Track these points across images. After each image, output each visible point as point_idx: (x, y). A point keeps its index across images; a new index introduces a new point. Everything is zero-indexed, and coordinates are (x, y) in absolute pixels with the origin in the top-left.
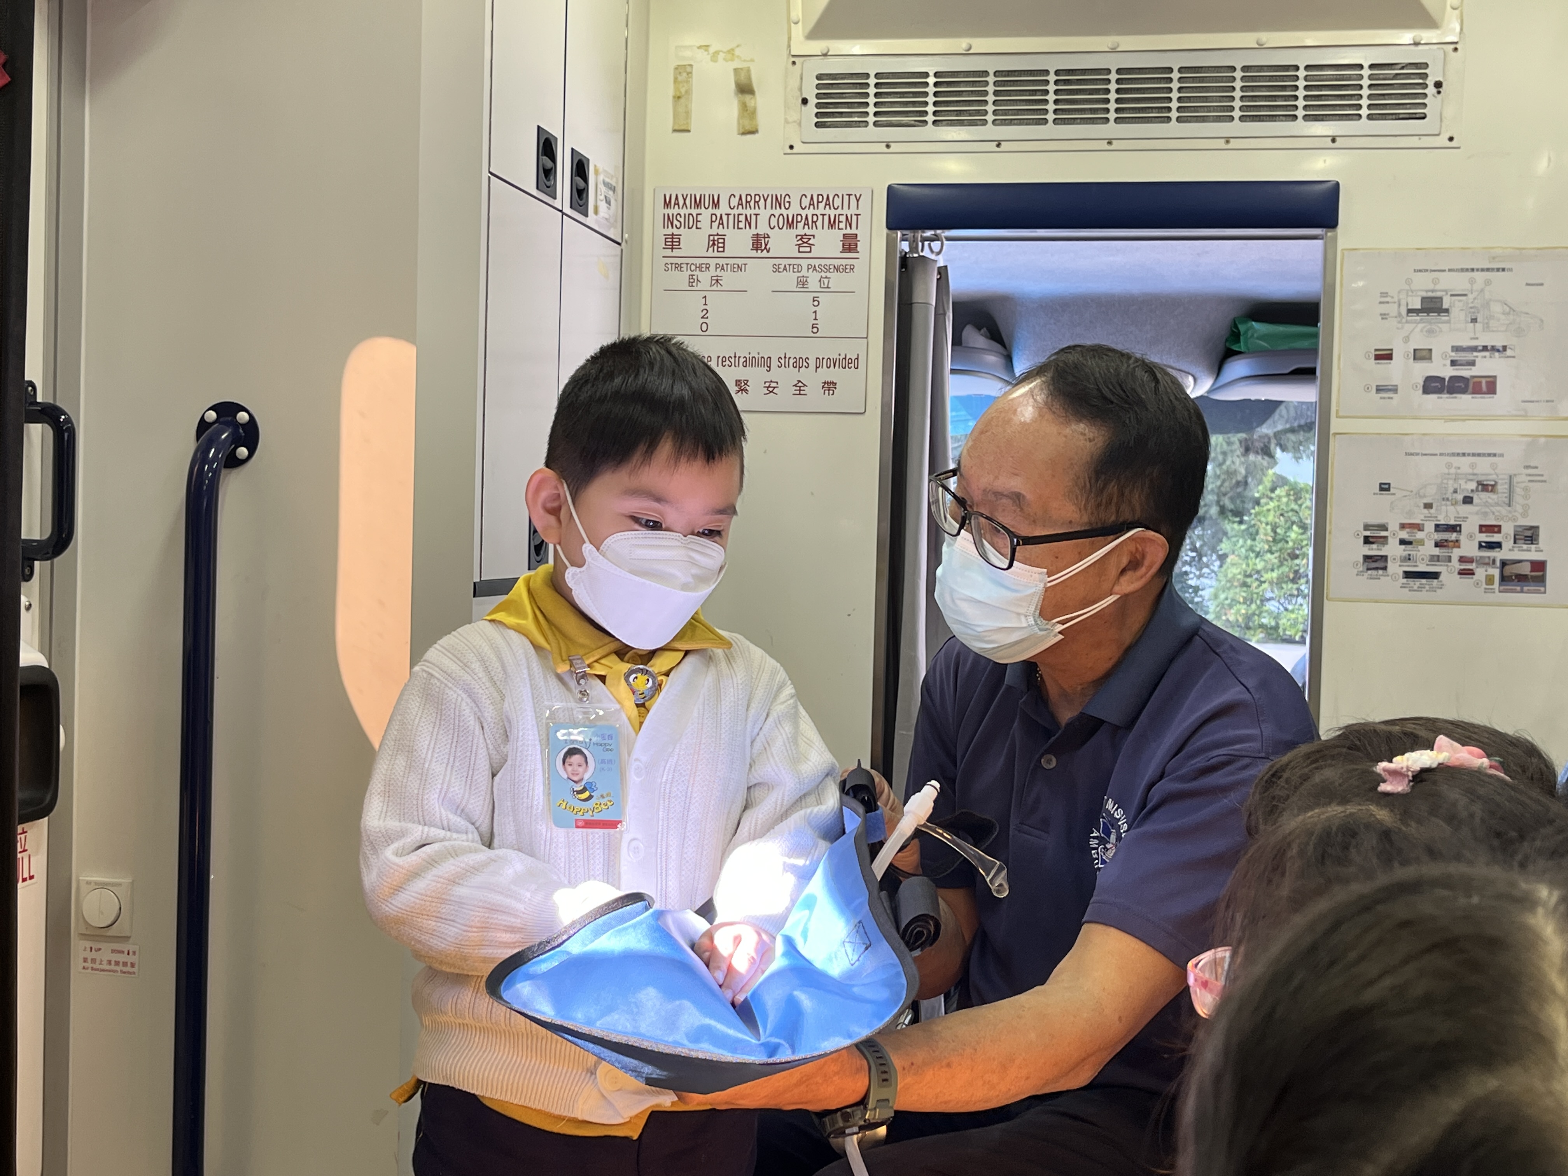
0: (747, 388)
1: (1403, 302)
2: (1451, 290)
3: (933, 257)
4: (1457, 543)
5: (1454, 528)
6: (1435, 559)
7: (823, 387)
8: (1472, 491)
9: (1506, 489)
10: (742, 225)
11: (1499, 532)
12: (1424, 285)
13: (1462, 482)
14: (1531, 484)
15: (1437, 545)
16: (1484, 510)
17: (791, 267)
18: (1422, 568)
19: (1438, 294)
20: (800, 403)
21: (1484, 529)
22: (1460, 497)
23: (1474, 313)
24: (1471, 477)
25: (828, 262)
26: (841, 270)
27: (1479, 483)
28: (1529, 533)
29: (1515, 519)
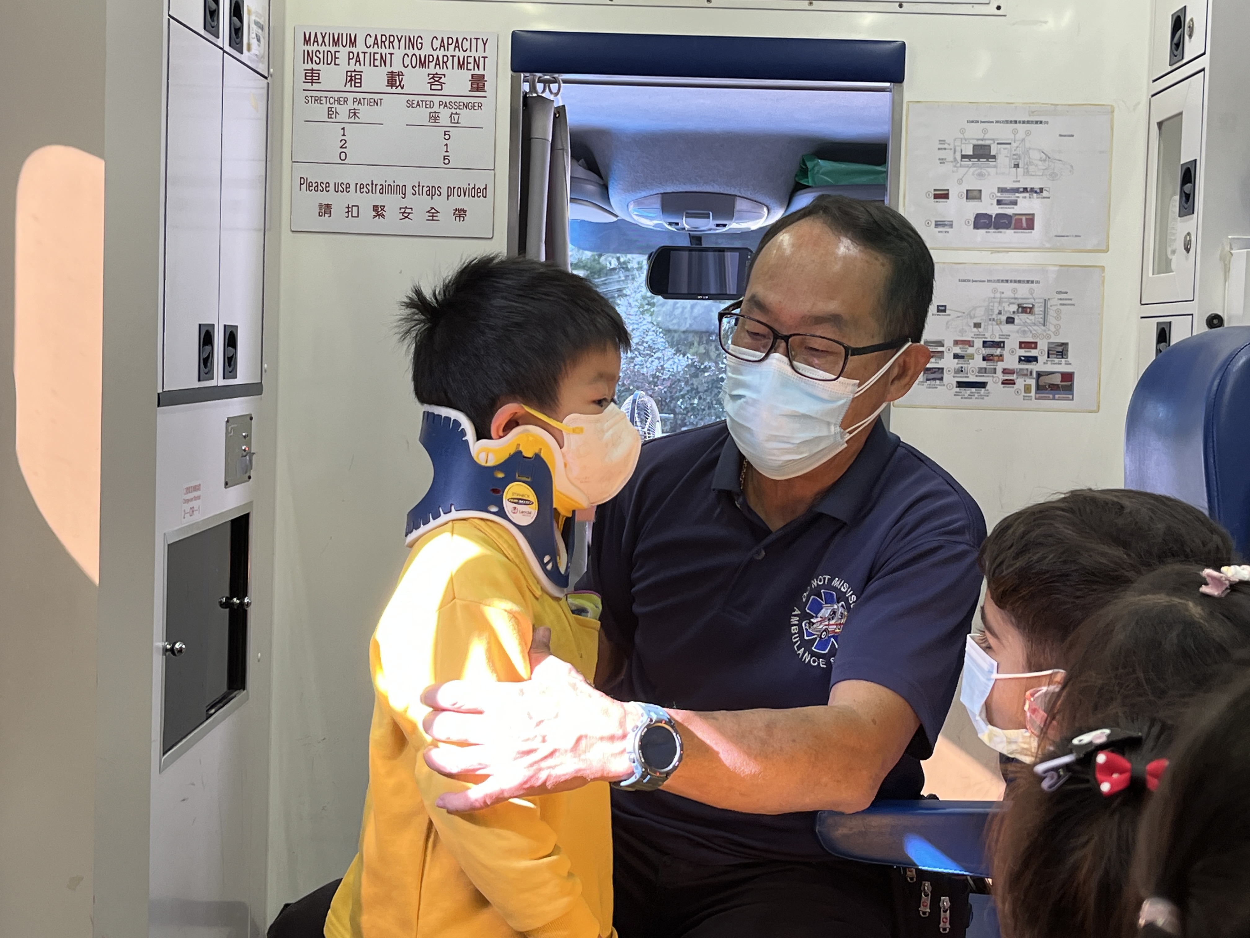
0: (384, 213)
1: (958, 149)
2: (997, 140)
3: (552, 97)
4: (1001, 357)
5: (999, 345)
6: (983, 371)
7: (454, 213)
8: (1014, 312)
9: (1041, 311)
10: (377, 63)
11: (1036, 348)
12: (975, 134)
13: (1006, 305)
14: (1062, 307)
15: (984, 359)
16: (1023, 329)
17: (424, 103)
18: (972, 379)
19: (987, 142)
20: (433, 228)
21: (1023, 345)
22: (1004, 318)
23: (1016, 159)
24: (1013, 301)
25: (458, 99)
26: (470, 108)
27: (1019, 306)
28: (1060, 349)
29: (1049, 337)
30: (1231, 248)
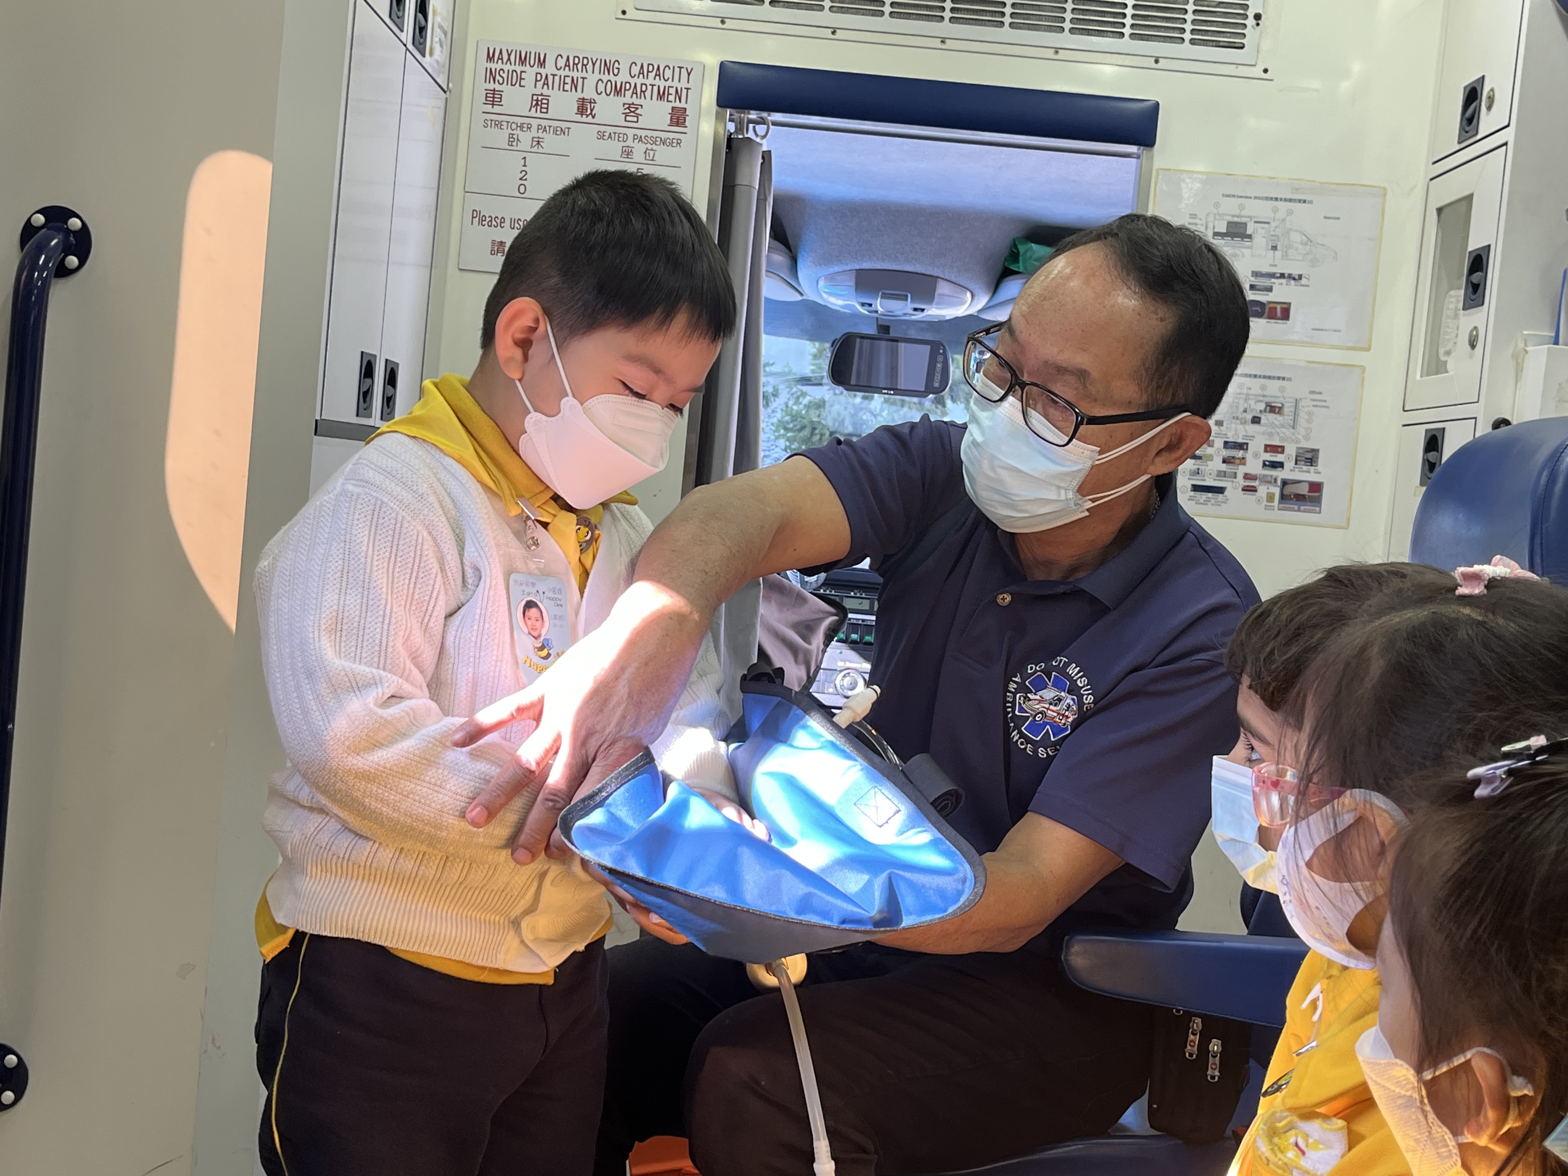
1: (1211, 225)
2: (1255, 217)
3: (758, 140)
4: (1243, 461)
5: (1242, 446)
6: (1222, 474)
8: (1261, 411)
9: (1291, 412)
10: (567, 87)
11: (1282, 452)
12: (1230, 210)
13: (1252, 402)
14: (1314, 409)
15: (1224, 461)
16: (1269, 430)
17: (617, 135)
18: (1209, 482)
19: (1243, 220)
21: (1269, 449)
22: (1249, 417)
23: (1274, 241)
24: (1261, 398)
25: (656, 134)
26: (668, 144)
27: (1267, 405)
28: (1309, 456)
29: (1298, 441)
30: (1526, 345)
